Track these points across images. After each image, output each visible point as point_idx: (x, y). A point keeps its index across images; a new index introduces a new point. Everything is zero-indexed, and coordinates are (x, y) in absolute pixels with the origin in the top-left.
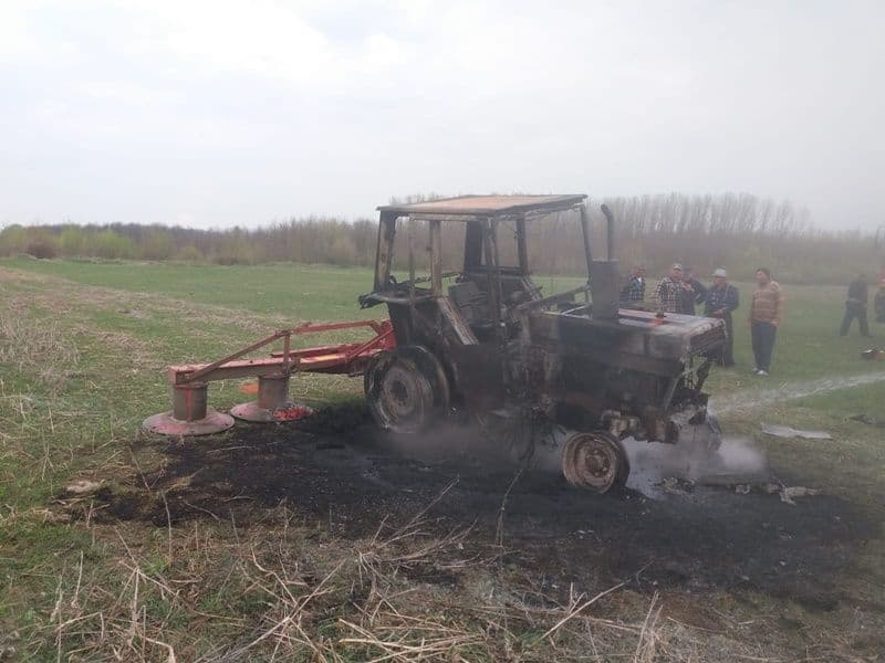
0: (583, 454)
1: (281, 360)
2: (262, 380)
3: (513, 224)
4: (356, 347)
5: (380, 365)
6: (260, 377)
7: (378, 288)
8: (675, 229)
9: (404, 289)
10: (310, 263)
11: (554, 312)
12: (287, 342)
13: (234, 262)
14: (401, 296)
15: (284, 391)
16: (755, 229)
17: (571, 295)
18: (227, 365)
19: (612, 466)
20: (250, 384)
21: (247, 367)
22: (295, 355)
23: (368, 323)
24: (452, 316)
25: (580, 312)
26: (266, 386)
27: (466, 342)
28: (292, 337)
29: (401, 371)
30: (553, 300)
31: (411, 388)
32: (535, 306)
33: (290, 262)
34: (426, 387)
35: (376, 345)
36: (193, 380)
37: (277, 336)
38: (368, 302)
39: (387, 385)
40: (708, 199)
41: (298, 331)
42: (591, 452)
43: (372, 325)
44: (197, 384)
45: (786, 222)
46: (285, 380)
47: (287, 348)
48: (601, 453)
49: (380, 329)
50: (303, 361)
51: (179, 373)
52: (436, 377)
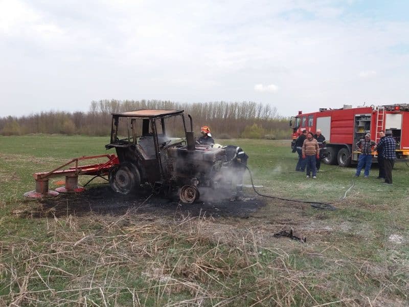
0: (186, 192)
1: (75, 170)
2: (67, 178)
3: (160, 120)
4: (101, 165)
5: (114, 170)
6: (67, 177)
7: (112, 142)
8: (223, 117)
9: (123, 142)
10: (51, 134)
11: (175, 148)
12: (77, 163)
13: (11, 134)
14: (122, 145)
15: (76, 181)
16: (255, 117)
17: (181, 143)
18: (55, 172)
19: (195, 194)
20: (62, 180)
21: (62, 173)
22: (79, 168)
23: (106, 156)
24: (141, 151)
25: (184, 148)
26: (70, 180)
27: (146, 159)
28: (79, 161)
29: (122, 171)
30: (175, 145)
31: (127, 176)
32: (169, 146)
33: (41, 134)
34: (132, 176)
35: (109, 164)
36: (44, 178)
37: (73, 161)
38: (108, 147)
39: (117, 177)
40: (236, 104)
41: (81, 159)
42: (188, 191)
43: (108, 156)
44: (45, 179)
45: (268, 114)
46: (76, 177)
47: (77, 166)
48: (191, 191)
49: (111, 158)
50: (83, 170)
51: (38, 175)
52: (136, 173)
